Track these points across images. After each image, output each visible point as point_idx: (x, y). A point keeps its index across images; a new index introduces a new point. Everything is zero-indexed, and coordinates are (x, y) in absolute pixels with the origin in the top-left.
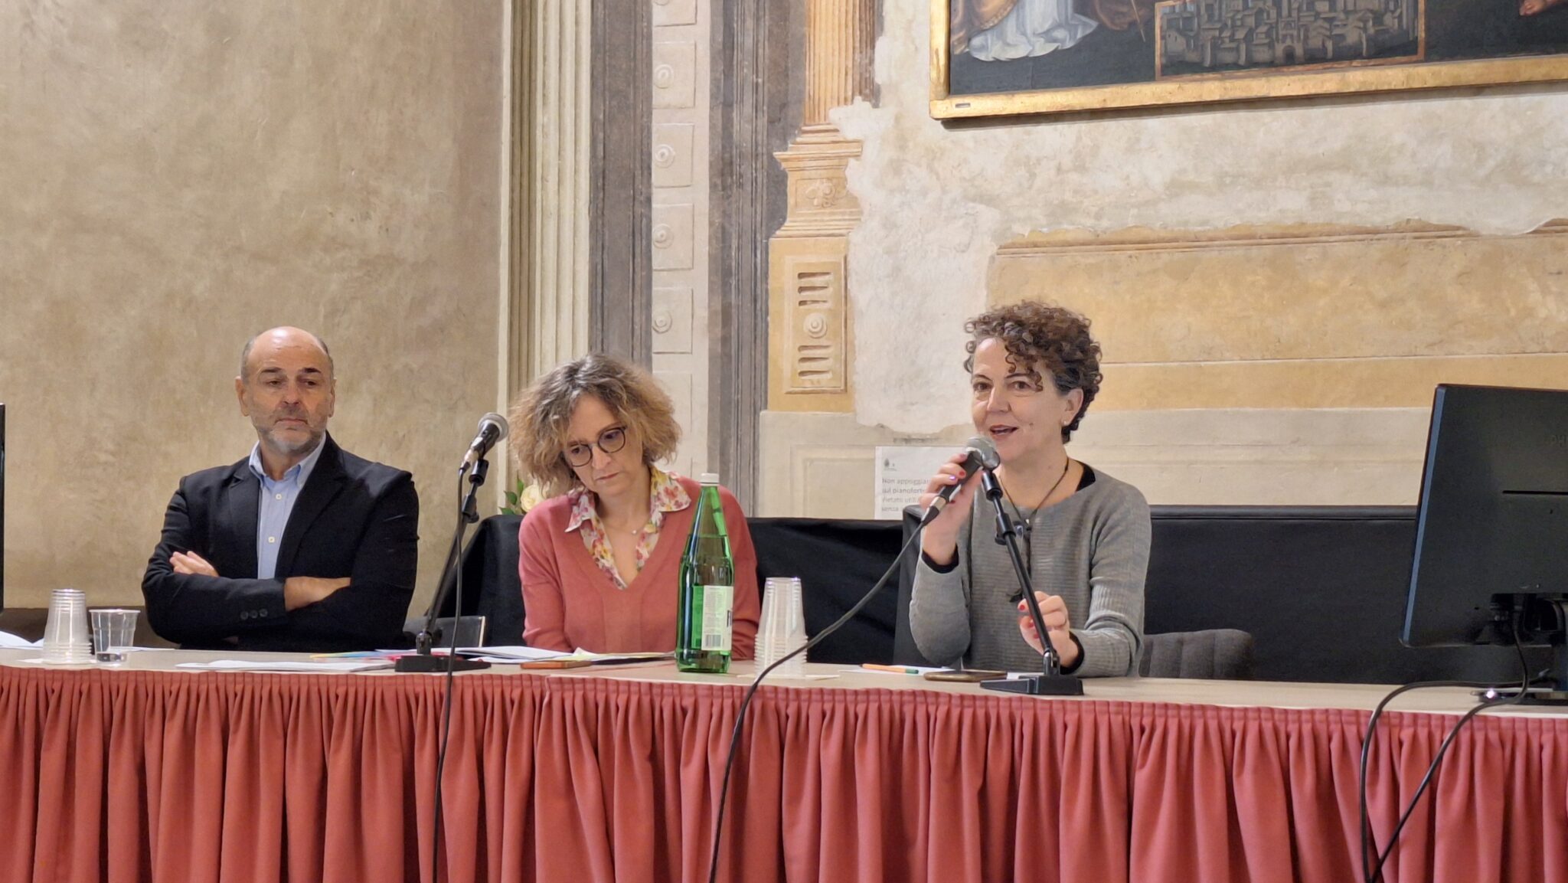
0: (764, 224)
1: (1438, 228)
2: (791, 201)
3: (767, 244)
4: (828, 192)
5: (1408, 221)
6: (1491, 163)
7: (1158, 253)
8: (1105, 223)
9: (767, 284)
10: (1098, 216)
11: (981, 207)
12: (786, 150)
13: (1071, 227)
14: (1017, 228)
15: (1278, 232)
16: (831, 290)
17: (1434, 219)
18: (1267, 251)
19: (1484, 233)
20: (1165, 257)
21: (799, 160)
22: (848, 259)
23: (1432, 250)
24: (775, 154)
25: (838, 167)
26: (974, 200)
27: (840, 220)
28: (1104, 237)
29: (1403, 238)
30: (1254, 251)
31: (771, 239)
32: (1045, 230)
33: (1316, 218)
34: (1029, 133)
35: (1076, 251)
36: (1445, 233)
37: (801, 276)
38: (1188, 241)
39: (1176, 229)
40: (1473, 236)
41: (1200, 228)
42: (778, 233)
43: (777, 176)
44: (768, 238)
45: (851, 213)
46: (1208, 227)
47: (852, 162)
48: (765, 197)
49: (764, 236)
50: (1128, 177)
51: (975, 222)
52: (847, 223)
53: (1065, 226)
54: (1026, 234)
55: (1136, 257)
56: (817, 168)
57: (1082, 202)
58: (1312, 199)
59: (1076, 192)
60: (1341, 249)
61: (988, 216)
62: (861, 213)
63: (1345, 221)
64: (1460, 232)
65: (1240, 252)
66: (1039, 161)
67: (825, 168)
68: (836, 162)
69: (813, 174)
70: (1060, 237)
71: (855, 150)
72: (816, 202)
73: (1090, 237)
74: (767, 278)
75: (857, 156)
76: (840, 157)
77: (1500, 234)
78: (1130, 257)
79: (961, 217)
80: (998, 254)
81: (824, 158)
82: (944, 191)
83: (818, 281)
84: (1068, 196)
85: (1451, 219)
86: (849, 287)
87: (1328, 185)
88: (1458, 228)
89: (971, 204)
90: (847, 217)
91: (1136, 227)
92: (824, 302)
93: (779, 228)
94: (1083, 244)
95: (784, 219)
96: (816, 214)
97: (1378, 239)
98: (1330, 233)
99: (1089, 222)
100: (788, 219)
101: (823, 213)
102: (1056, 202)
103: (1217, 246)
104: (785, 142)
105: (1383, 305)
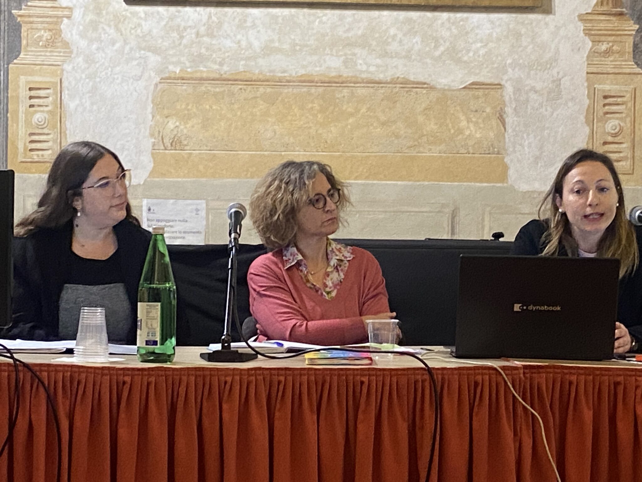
0: (6, 55)
1: (414, 83)
2: (24, 42)
3: (8, 67)
4: (49, 38)
5: (398, 78)
6: (442, 49)
7: (257, 88)
8: (225, 68)
9: (8, 93)
10: (221, 64)
11: (149, 54)
12: (21, 9)
13: (205, 69)
14: (171, 67)
15: (327, 79)
16: (51, 99)
17: (412, 78)
18: (321, 90)
19: (439, 87)
20: (261, 90)
21: (29, 16)
22: (63, 80)
23: (410, 95)
24: (13, 11)
25: (56, 23)
26: (144, 49)
27: (57, 56)
28: (224, 76)
29: (395, 87)
30: (313, 90)
31: (11, 65)
32: (189, 70)
33: (346, 73)
34: (179, 12)
35: (209, 84)
36: (418, 86)
37: (30, 89)
38: (275, 82)
39: (268, 74)
40: (432, 88)
41: (283, 75)
42: (15, 61)
43: (15, 26)
44: (8, 64)
45: (64, 52)
46: (286, 75)
47: (65, 20)
48: (6, 39)
49: (6, 62)
50: (239, 42)
51: (145, 62)
52: (62, 58)
53: (202, 69)
54: (178, 72)
55: (245, 90)
56: (42, 23)
57: (211, 55)
58: (345, 62)
59: (207, 49)
60: (361, 91)
61: (153, 59)
62: (71, 52)
63: (364, 76)
64: (425, 86)
65: (305, 89)
66: (185, 29)
67: (47, 23)
68: (55, 19)
69: (40, 26)
70: (198, 75)
71: (66, 13)
72: (41, 44)
73: (217, 76)
74: (8, 89)
75: (69, 17)
76: (58, 17)
77: (446, 88)
78: (241, 89)
79: (136, 59)
80: (160, 83)
81: (47, 17)
82: (126, 42)
83: (42, 93)
84: (203, 51)
85: (421, 79)
86: (63, 98)
87: (355, 55)
88: (425, 84)
89: (142, 52)
90: (61, 54)
91: (244, 72)
92: (46, 106)
93: (16, 58)
94: (213, 80)
95: (20, 53)
96: (40, 51)
97: (382, 87)
98: (356, 82)
99: (216, 67)
100: (22, 54)
101: (47, 51)
102: (195, 54)
103: (292, 86)
104: (20, 5)
105: (383, 124)
